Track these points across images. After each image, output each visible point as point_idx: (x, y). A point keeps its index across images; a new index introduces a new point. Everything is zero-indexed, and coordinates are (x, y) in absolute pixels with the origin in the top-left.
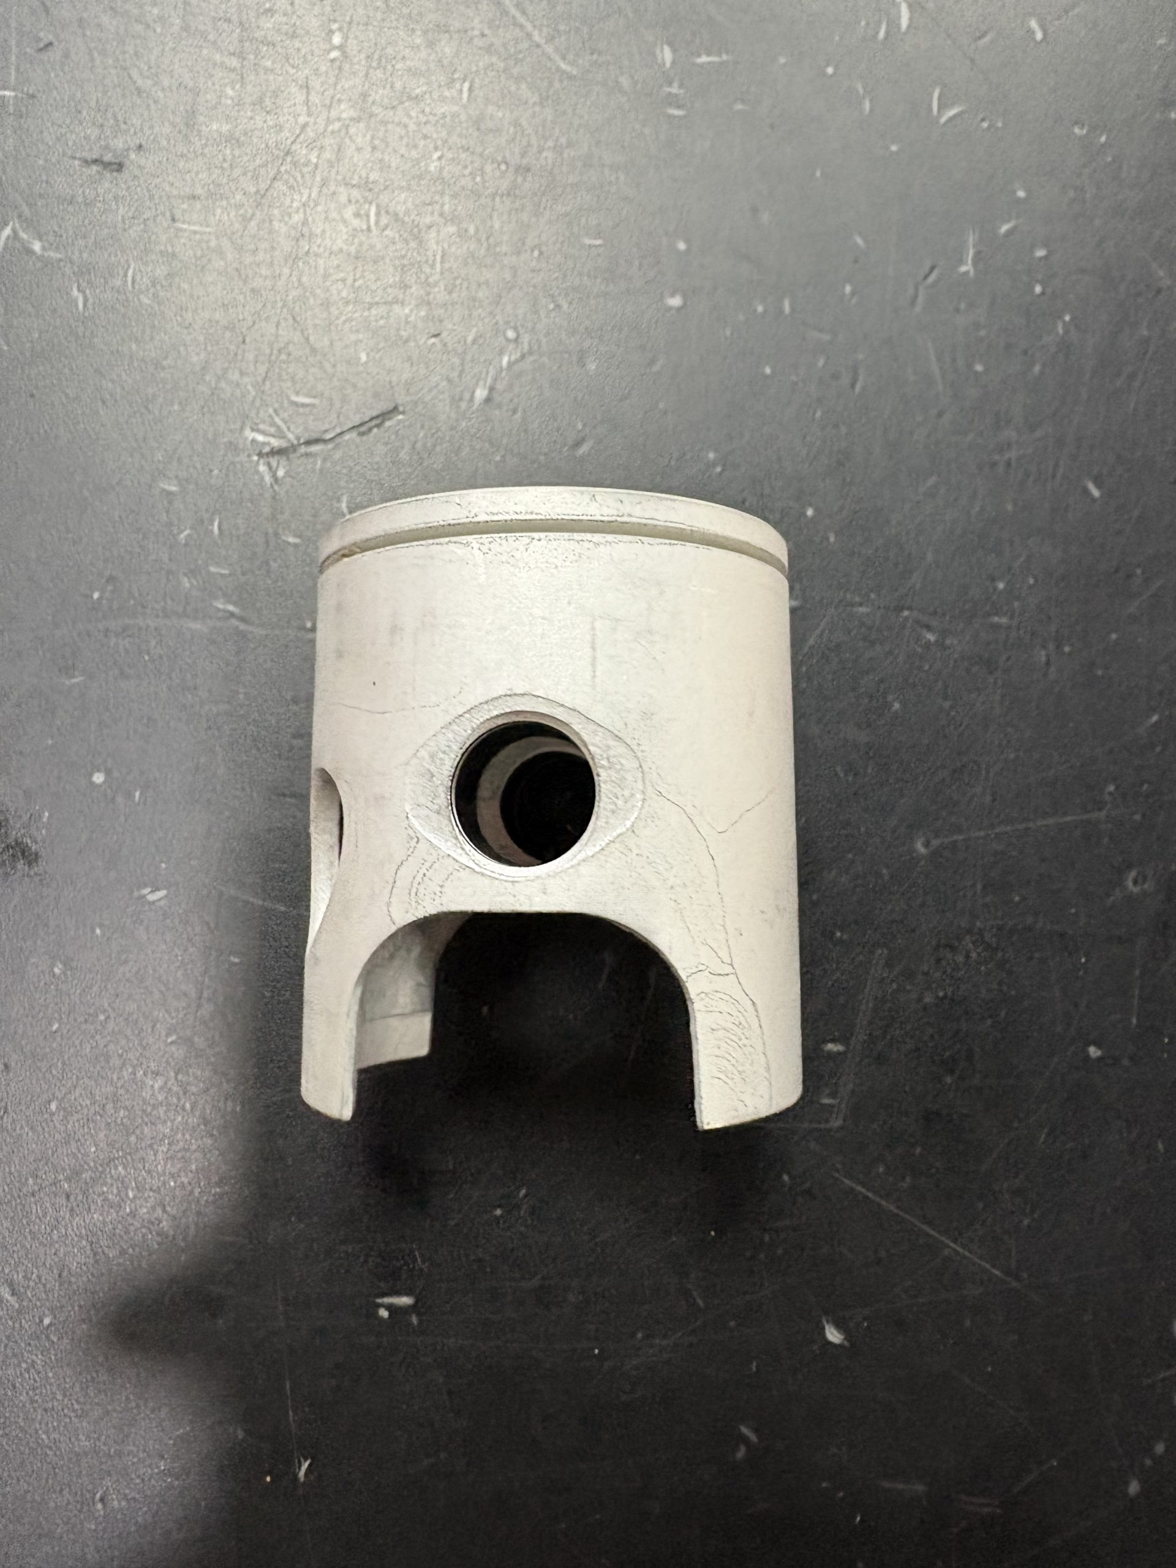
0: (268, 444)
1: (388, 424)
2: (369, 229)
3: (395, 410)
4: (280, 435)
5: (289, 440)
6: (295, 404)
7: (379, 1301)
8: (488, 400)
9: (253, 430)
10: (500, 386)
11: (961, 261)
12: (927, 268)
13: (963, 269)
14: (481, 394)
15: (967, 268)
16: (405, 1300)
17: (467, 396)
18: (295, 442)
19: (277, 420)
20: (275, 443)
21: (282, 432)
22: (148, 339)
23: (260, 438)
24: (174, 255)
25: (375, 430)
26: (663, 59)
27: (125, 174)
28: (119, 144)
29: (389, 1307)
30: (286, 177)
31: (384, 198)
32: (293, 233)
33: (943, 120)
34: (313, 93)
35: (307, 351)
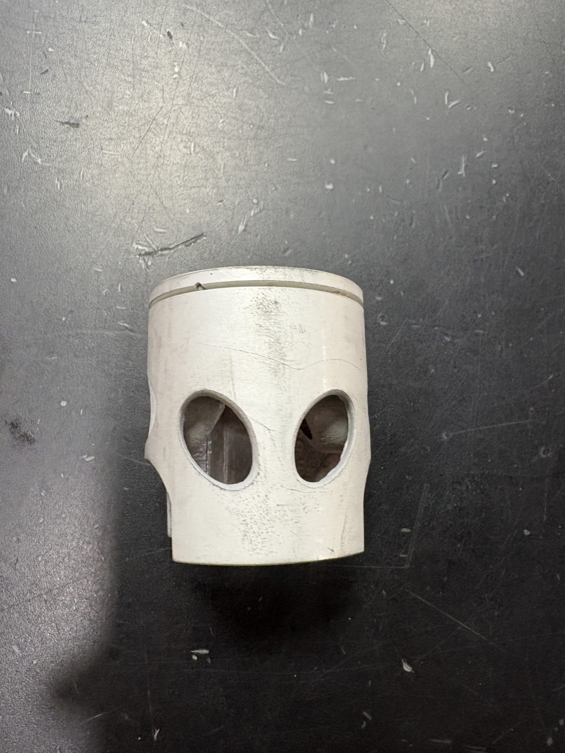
0: (144, 250)
1: (199, 241)
2: (191, 154)
3: (202, 235)
4: (150, 246)
5: (153, 249)
6: (157, 232)
7: (193, 652)
8: (244, 230)
9: (137, 244)
10: (250, 224)
11: (459, 170)
12: (443, 173)
13: (460, 173)
14: (241, 228)
15: (462, 172)
16: (205, 651)
17: (235, 228)
18: (156, 249)
19: (148, 239)
20: (147, 249)
21: (150, 245)
22: (89, 202)
23: (140, 247)
24: (102, 165)
25: (193, 244)
26: (324, 79)
27: (80, 129)
28: (77, 115)
29: (197, 655)
30: (153, 130)
31: (197, 140)
32: (156, 155)
33: (450, 106)
34: (165, 93)
35: (162, 208)
